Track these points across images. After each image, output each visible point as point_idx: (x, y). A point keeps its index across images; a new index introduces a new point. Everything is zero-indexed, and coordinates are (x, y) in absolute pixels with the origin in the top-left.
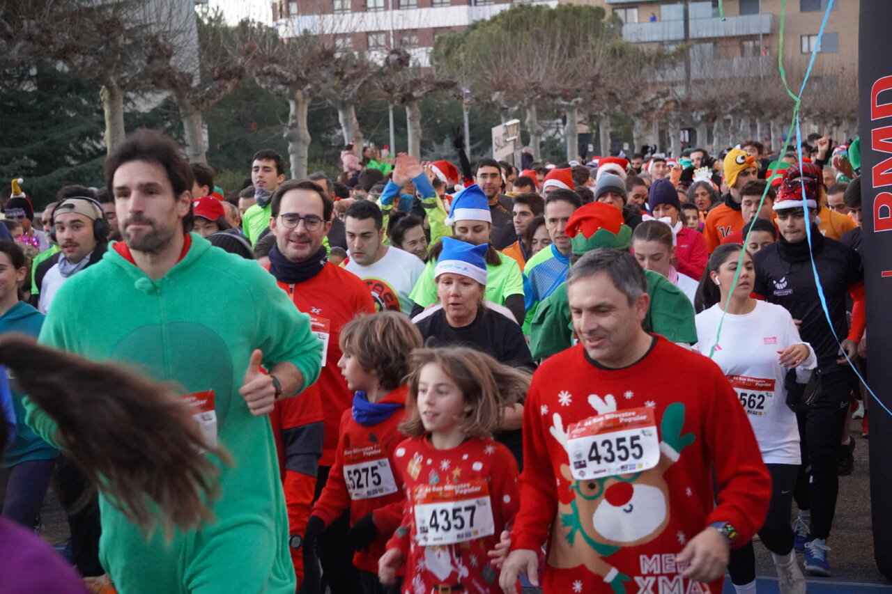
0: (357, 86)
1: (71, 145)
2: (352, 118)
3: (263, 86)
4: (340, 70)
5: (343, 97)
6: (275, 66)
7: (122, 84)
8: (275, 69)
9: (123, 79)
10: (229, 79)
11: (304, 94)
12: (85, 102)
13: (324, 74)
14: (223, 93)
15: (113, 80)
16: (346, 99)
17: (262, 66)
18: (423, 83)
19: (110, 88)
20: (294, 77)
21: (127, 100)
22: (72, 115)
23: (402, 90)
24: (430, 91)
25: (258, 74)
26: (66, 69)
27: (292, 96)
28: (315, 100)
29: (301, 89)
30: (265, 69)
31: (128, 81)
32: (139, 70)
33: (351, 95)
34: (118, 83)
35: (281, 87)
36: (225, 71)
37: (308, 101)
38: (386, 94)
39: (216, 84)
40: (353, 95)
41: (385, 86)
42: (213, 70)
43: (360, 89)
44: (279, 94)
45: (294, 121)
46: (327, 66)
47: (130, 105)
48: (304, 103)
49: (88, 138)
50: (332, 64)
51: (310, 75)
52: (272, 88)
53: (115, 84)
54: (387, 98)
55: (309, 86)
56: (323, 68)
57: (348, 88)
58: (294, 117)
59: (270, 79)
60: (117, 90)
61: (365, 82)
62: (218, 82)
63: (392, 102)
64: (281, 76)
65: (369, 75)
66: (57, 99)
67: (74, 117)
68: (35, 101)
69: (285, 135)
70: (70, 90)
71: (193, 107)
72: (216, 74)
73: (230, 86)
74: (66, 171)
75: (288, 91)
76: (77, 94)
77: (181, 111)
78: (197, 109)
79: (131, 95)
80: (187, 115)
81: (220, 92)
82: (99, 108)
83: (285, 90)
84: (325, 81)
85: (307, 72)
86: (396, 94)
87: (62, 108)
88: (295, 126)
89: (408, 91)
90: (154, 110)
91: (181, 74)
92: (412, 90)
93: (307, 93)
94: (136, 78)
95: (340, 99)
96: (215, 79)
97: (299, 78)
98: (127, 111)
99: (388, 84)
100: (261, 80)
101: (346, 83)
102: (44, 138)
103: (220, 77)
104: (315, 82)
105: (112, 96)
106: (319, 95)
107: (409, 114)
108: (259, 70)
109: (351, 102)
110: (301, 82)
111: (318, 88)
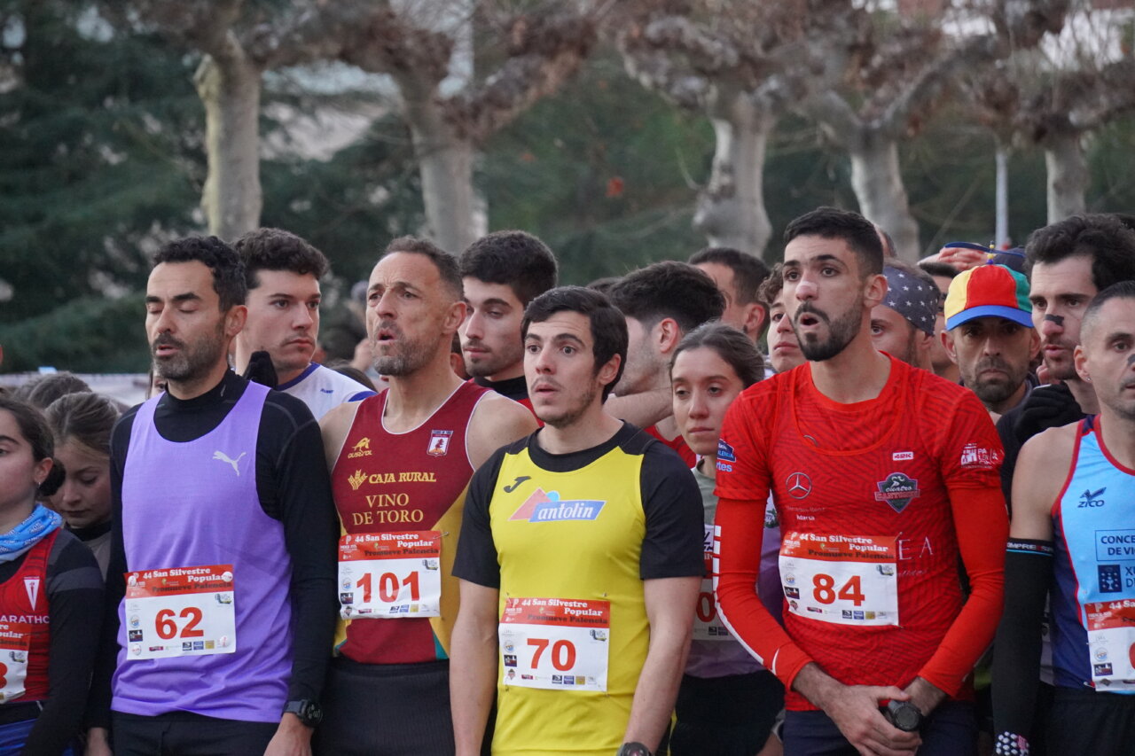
0: (907, 90)
1: (109, 243)
2: (889, 180)
3: (645, 80)
4: (861, 39)
5: (869, 118)
6: (681, 22)
7: (259, 51)
8: (680, 31)
9: (260, 38)
10: (551, 55)
11: (758, 105)
12: (153, 126)
13: (816, 51)
14: (533, 93)
15: (234, 41)
16: (876, 124)
17: (644, 20)
18: (1101, 86)
19: (224, 62)
20: (732, 56)
21: (267, 125)
22: (112, 157)
23: (1039, 102)
24: (1120, 110)
25: (633, 46)
26: (106, 33)
27: (724, 110)
28: (790, 123)
29: (750, 90)
30: (653, 30)
31: (274, 43)
32: (306, 16)
33: (888, 113)
34: (247, 48)
35: (695, 83)
36: (541, 32)
37: (769, 123)
38: (990, 114)
39: (516, 68)
40: (897, 114)
41: (990, 92)
42: (509, 28)
43: (917, 96)
44: (690, 105)
45: (726, 180)
46: (827, 28)
47: (276, 139)
48: (756, 129)
49: (156, 228)
50: (841, 22)
51: (776, 53)
52: (669, 86)
53: (238, 51)
54: (993, 125)
55: (773, 84)
56: (815, 32)
57: (882, 93)
58: (728, 169)
59: (663, 61)
60: (242, 68)
61: (932, 78)
62: (522, 61)
63: (1007, 139)
64: (697, 52)
65: (945, 57)
66: (75, 112)
67: (121, 166)
68: (16, 117)
69: (699, 218)
70: (114, 90)
71: (451, 130)
72: (517, 39)
73: (552, 74)
74: (94, 310)
75: (713, 94)
76: (133, 100)
77: (417, 138)
78: (462, 135)
79: (283, 113)
80: (432, 151)
81: (524, 88)
82: (191, 142)
83: (705, 92)
84: (818, 71)
85: (769, 45)
86: (1020, 116)
87: (88, 139)
88: (727, 192)
89: (1055, 108)
90: (343, 155)
91: (423, 36)
92: (1067, 105)
93: (768, 102)
94: (298, 37)
95: (858, 123)
96: (515, 53)
97: (745, 59)
98: (269, 154)
99: (998, 86)
100: (641, 67)
101: (876, 79)
102: (35, 219)
103: (527, 48)
104: (790, 72)
105: (230, 86)
106: (800, 111)
107: (1053, 172)
108: (635, 32)
109: (887, 134)
110: (750, 69)
111: (798, 89)
